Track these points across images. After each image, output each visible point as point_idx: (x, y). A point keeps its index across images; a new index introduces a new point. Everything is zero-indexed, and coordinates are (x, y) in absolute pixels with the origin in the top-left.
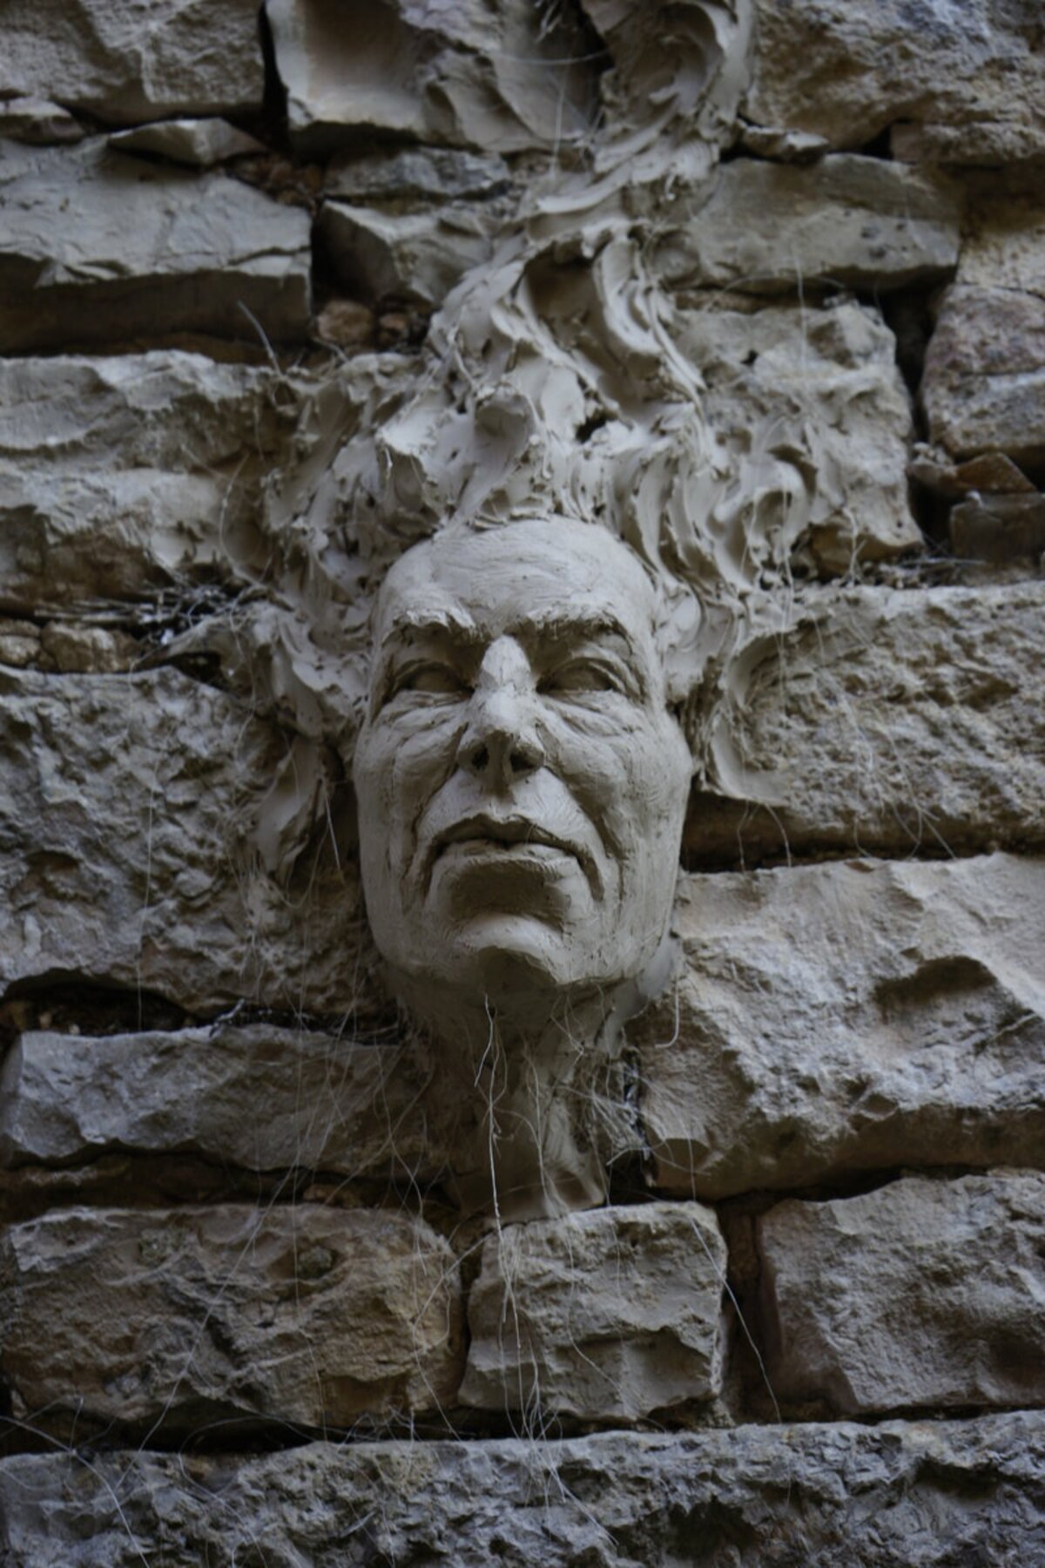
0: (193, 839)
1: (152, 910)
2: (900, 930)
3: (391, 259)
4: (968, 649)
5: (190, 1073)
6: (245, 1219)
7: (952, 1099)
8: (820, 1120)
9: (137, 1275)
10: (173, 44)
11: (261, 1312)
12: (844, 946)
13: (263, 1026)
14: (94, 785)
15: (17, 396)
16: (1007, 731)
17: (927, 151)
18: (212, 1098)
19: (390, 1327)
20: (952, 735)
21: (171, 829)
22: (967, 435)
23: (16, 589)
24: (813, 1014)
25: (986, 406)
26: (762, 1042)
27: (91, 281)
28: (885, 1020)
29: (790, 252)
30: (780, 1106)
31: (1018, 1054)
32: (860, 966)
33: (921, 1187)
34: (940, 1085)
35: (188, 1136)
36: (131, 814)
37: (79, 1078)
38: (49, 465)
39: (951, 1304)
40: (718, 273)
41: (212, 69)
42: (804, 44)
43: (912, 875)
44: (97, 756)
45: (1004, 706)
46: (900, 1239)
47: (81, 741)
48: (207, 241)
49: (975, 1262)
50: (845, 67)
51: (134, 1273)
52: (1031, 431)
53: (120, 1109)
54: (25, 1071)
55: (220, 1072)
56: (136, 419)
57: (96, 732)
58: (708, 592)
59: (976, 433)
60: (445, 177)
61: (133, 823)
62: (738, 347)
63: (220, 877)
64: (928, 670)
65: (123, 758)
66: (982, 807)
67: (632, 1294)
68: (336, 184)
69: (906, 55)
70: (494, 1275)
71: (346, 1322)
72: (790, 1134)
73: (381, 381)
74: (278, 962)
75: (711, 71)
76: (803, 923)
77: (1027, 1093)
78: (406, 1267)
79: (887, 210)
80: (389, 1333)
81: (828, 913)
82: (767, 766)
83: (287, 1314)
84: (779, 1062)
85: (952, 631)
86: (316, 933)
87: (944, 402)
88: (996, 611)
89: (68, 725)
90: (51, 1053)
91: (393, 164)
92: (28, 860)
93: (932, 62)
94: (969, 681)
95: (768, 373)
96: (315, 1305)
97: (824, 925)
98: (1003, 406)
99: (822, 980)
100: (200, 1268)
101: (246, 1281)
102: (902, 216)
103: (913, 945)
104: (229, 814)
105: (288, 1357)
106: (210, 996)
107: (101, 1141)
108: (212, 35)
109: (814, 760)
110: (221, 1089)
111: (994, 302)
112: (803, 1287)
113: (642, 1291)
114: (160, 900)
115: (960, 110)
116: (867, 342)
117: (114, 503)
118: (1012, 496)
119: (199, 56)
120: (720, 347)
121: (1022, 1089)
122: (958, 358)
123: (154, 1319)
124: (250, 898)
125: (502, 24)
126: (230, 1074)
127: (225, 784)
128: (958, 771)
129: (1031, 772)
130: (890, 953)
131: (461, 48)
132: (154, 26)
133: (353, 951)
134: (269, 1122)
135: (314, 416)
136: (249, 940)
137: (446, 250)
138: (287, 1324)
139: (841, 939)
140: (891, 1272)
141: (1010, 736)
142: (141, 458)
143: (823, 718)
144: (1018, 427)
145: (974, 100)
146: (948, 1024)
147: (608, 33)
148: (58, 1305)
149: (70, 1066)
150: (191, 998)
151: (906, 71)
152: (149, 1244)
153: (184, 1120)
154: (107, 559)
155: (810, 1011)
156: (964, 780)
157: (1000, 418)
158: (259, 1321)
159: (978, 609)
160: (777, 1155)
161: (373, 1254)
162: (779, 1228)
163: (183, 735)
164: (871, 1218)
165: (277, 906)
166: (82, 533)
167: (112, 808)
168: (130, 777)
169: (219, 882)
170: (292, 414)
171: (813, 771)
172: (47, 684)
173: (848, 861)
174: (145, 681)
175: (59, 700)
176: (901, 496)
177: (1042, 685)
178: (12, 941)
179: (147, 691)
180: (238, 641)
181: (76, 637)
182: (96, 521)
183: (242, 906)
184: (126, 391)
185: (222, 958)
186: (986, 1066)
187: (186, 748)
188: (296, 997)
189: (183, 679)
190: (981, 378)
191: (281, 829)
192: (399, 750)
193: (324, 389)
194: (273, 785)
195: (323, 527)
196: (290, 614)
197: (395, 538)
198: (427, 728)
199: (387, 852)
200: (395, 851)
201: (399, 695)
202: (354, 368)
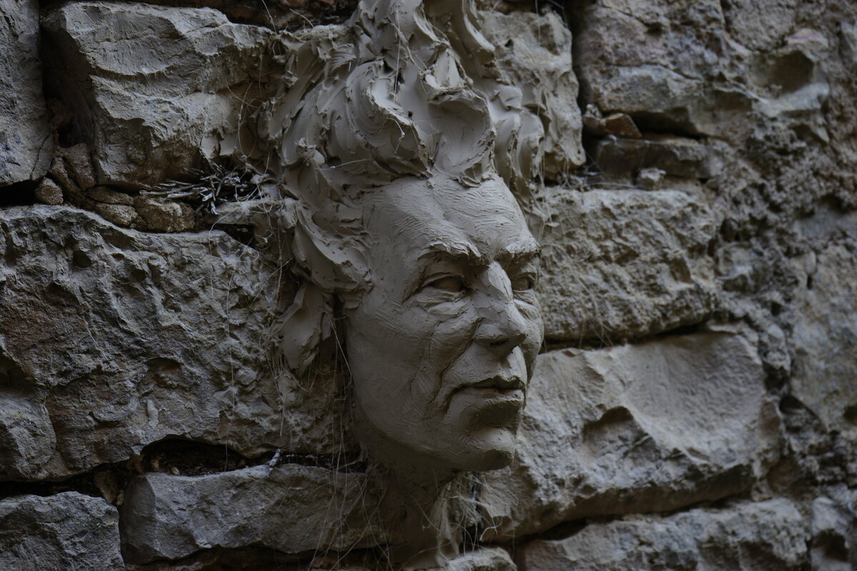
0: (245, 348)
1: (223, 393)
2: (593, 392)
4: (619, 232)
5: (256, 499)
7: (618, 485)
8: (563, 501)
12: (566, 401)
13: (291, 465)
14: (186, 313)
15: (119, 35)
16: (634, 278)
18: (269, 513)
20: (612, 280)
21: (233, 341)
22: (610, 101)
23: (126, 175)
24: (560, 442)
25: (620, 86)
26: (538, 460)
28: (584, 441)
30: (548, 496)
31: (640, 456)
32: (575, 412)
33: (597, 529)
34: (612, 478)
35: (258, 539)
36: (211, 332)
37: (190, 506)
38: (144, 88)
43: (595, 358)
44: (187, 294)
45: (633, 264)
46: (594, 560)
47: (177, 283)
52: (640, 102)
53: (217, 525)
54: (157, 505)
55: (271, 497)
56: (200, 61)
57: (185, 277)
59: (614, 101)
61: (212, 339)
62: (503, 36)
63: (260, 372)
64: (602, 243)
65: (201, 293)
66: (624, 321)
72: (553, 506)
73: (335, 46)
74: (298, 425)
76: (547, 387)
77: (646, 478)
81: (558, 382)
84: (548, 471)
85: (613, 221)
86: (317, 406)
87: (599, 80)
88: (630, 210)
89: (168, 272)
90: (170, 490)
92: (148, 364)
94: (619, 249)
95: (520, 55)
97: (556, 389)
98: (628, 86)
99: (560, 422)
103: (602, 402)
104: (265, 331)
106: (258, 447)
107: (209, 546)
109: (553, 295)
110: (273, 508)
111: (621, 22)
114: (227, 387)
116: (561, 38)
117: (188, 118)
118: (631, 140)
120: (497, 35)
121: (644, 476)
122: (606, 54)
124: (280, 386)
126: (277, 498)
127: (262, 311)
128: (615, 301)
129: (644, 301)
130: (591, 406)
133: (336, 415)
134: (295, 524)
135: (295, 62)
136: (281, 411)
139: (565, 396)
141: (635, 281)
142: (198, 87)
143: (556, 270)
144: (634, 100)
146: (611, 442)
149: (183, 499)
150: (248, 449)
153: (255, 529)
154: (177, 154)
155: (558, 441)
156: (617, 306)
157: (626, 93)
159: (624, 209)
160: (541, 520)
162: (534, 556)
163: (237, 278)
164: (580, 550)
165: (294, 390)
166: (170, 140)
167: (198, 328)
168: (210, 308)
169: (260, 376)
170: (283, 61)
171: (553, 301)
172: (151, 242)
173: (564, 350)
174: (211, 242)
175: (160, 254)
176: (580, 135)
177: (649, 253)
178: (141, 418)
179: (211, 248)
180: (269, 220)
181: (163, 209)
182: (178, 131)
183: (275, 390)
184: (193, 40)
185: (265, 423)
186: (628, 463)
187: (240, 288)
188: (309, 446)
189: (233, 241)
190: (616, 68)
191: (304, 344)
192: (436, 328)
193: (302, 47)
194: (290, 313)
195: (315, 146)
196: (299, 202)
197: (387, 172)
198: (455, 317)
199: (411, 381)
200: (425, 385)
201: (427, 290)
202: (319, 34)
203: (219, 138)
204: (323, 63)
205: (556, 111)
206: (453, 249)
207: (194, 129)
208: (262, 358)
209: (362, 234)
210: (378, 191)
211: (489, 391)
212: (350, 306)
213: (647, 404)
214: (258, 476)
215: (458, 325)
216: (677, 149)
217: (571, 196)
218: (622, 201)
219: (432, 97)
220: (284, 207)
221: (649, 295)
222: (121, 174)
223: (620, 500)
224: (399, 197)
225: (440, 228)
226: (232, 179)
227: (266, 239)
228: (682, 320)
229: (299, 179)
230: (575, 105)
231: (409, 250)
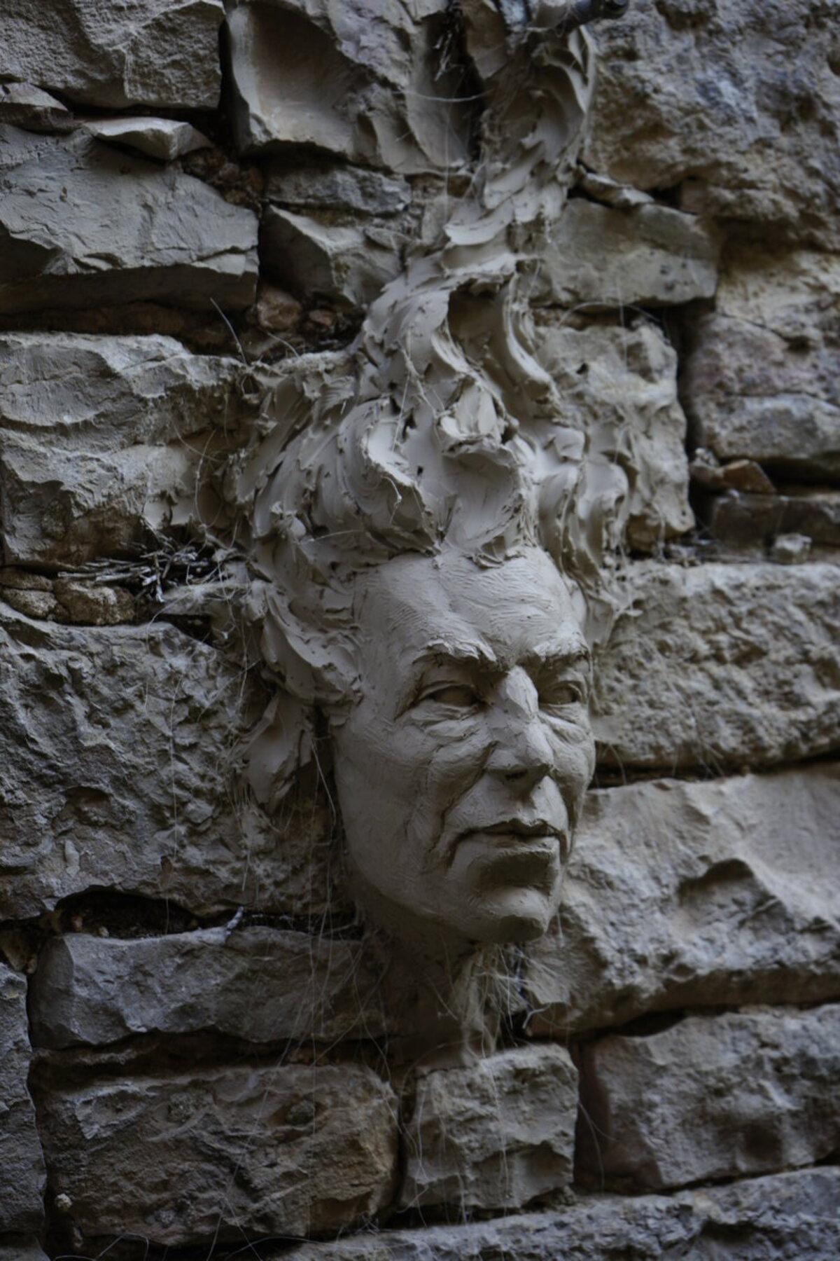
0: (197, 775)
1: (166, 833)
2: (694, 839)
3: (329, 268)
4: (738, 622)
5: (208, 970)
6: (246, 1080)
7: (729, 965)
8: (646, 985)
9: (171, 1132)
10: (148, 47)
11: (266, 1154)
12: (656, 850)
13: (258, 928)
14: (117, 729)
15: (33, 375)
16: (760, 684)
17: (707, 206)
18: (226, 990)
19: (361, 1159)
20: (726, 686)
21: (181, 767)
22: (730, 444)
23: (41, 553)
24: (642, 906)
25: (745, 423)
26: (610, 929)
27: (93, 272)
28: (681, 904)
29: (615, 285)
30: (623, 978)
31: (764, 927)
32: (668, 865)
33: (700, 1024)
34: (720, 954)
35: (211, 1023)
36: (149, 755)
37: (119, 977)
38: (64, 441)
39: (723, 1109)
40: (564, 297)
41: (178, 73)
42: (629, 107)
43: (699, 793)
44: (119, 704)
45: (759, 665)
46: (692, 1065)
47: (105, 691)
48: (182, 239)
49: (739, 1080)
50: (657, 130)
51: (167, 1129)
52: (774, 445)
53: (155, 1002)
54: (76, 974)
55: (230, 969)
56: (140, 405)
57: (117, 683)
58: (589, 587)
59: (737, 443)
60: (367, 196)
61: (152, 763)
62: (574, 359)
63: (217, 806)
64: (712, 637)
65: (137, 704)
66: (743, 743)
67: (521, 1118)
68: (279, 191)
69: (702, 127)
70: (430, 1112)
71: (331, 1159)
72: (630, 993)
73: (328, 379)
74: (268, 876)
75: (572, 128)
76: (627, 832)
77: (772, 957)
78: (370, 1112)
79: (676, 252)
80: (360, 1163)
81: (645, 824)
82: (608, 712)
83: (284, 1154)
84: (623, 945)
85: (728, 607)
86: (295, 852)
87: (715, 415)
88: (755, 592)
89: (93, 676)
90: (94, 956)
91: (327, 180)
92: (66, 794)
93: (721, 136)
94: (738, 646)
95: (598, 384)
96: (306, 1147)
97: (642, 834)
98: (756, 423)
99: (645, 878)
100: (217, 1123)
101: (253, 1131)
102: (686, 256)
103: (706, 853)
104: (225, 754)
105: (290, 1190)
106: (214, 904)
107: (143, 1030)
108: (180, 42)
109: (638, 708)
110: (231, 982)
111: (749, 336)
112: (631, 1105)
113: (527, 1116)
114: (172, 826)
115: (735, 177)
116: (661, 360)
117: (122, 479)
118: (761, 497)
119: (169, 60)
120: (564, 359)
121: (768, 954)
122: (725, 380)
123: (186, 1166)
124: (244, 825)
125: (411, 61)
126: (237, 970)
127: (221, 727)
128: (730, 716)
129: (774, 716)
130: (690, 857)
131: (385, 83)
132: (133, 28)
133: (321, 865)
134: (264, 1004)
135: (272, 403)
136: (245, 858)
137: (370, 262)
138: (288, 1164)
139: (654, 844)
140: (687, 1090)
141: (761, 688)
142: (139, 438)
143: (643, 674)
144: (765, 441)
145: (746, 170)
146: (721, 906)
147: (489, 79)
148: (112, 1160)
149: (112, 968)
150: (199, 906)
151: (702, 140)
152: (177, 1106)
153: (207, 1009)
154: (111, 525)
155: (640, 904)
156: (733, 722)
157: (754, 433)
158: (266, 1163)
159: (745, 590)
160: (614, 1009)
161: (346, 1104)
162: (607, 1057)
163: (187, 686)
164: (672, 1050)
165: (265, 831)
166: (98, 507)
167: (134, 750)
168: (148, 723)
169: (218, 810)
170: (255, 402)
171: (637, 716)
172: (72, 639)
173: (655, 781)
174: (152, 639)
175: (84, 654)
176: (686, 491)
177: (782, 650)
178: (57, 863)
179: (153, 646)
180: (230, 609)
181: (90, 595)
182: (109, 496)
183: (237, 830)
184: (130, 379)
185: (223, 873)
186: (745, 937)
187: (189, 698)
188: (282, 904)
189: (183, 636)
190: (739, 398)
191: (275, 771)
192: (435, 754)
193: (281, 383)
194: (259, 730)
195: (295, 512)
196: (272, 586)
197: (383, 547)
198: (460, 739)
199: (406, 823)
200: (423, 829)
201: (426, 704)
202: (306, 365)
203: (170, 502)
204: (309, 404)
205: (647, 459)
206: (457, 651)
207: (132, 492)
208: (219, 789)
209: (352, 628)
210: (372, 570)
211: (505, 839)
212: (335, 722)
213: (779, 856)
214: (211, 941)
215: (463, 750)
216: (831, 507)
217: (667, 574)
218: (743, 579)
219: (447, 447)
220: (251, 593)
221: (782, 708)
222: (33, 551)
223: (734, 986)
224: (396, 580)
225: (443, 622)
226: (186, 556)
227: (226, 635)
228: (833, 742)
229: (274, 556)
230: (681, 448)
231: (404, 651)
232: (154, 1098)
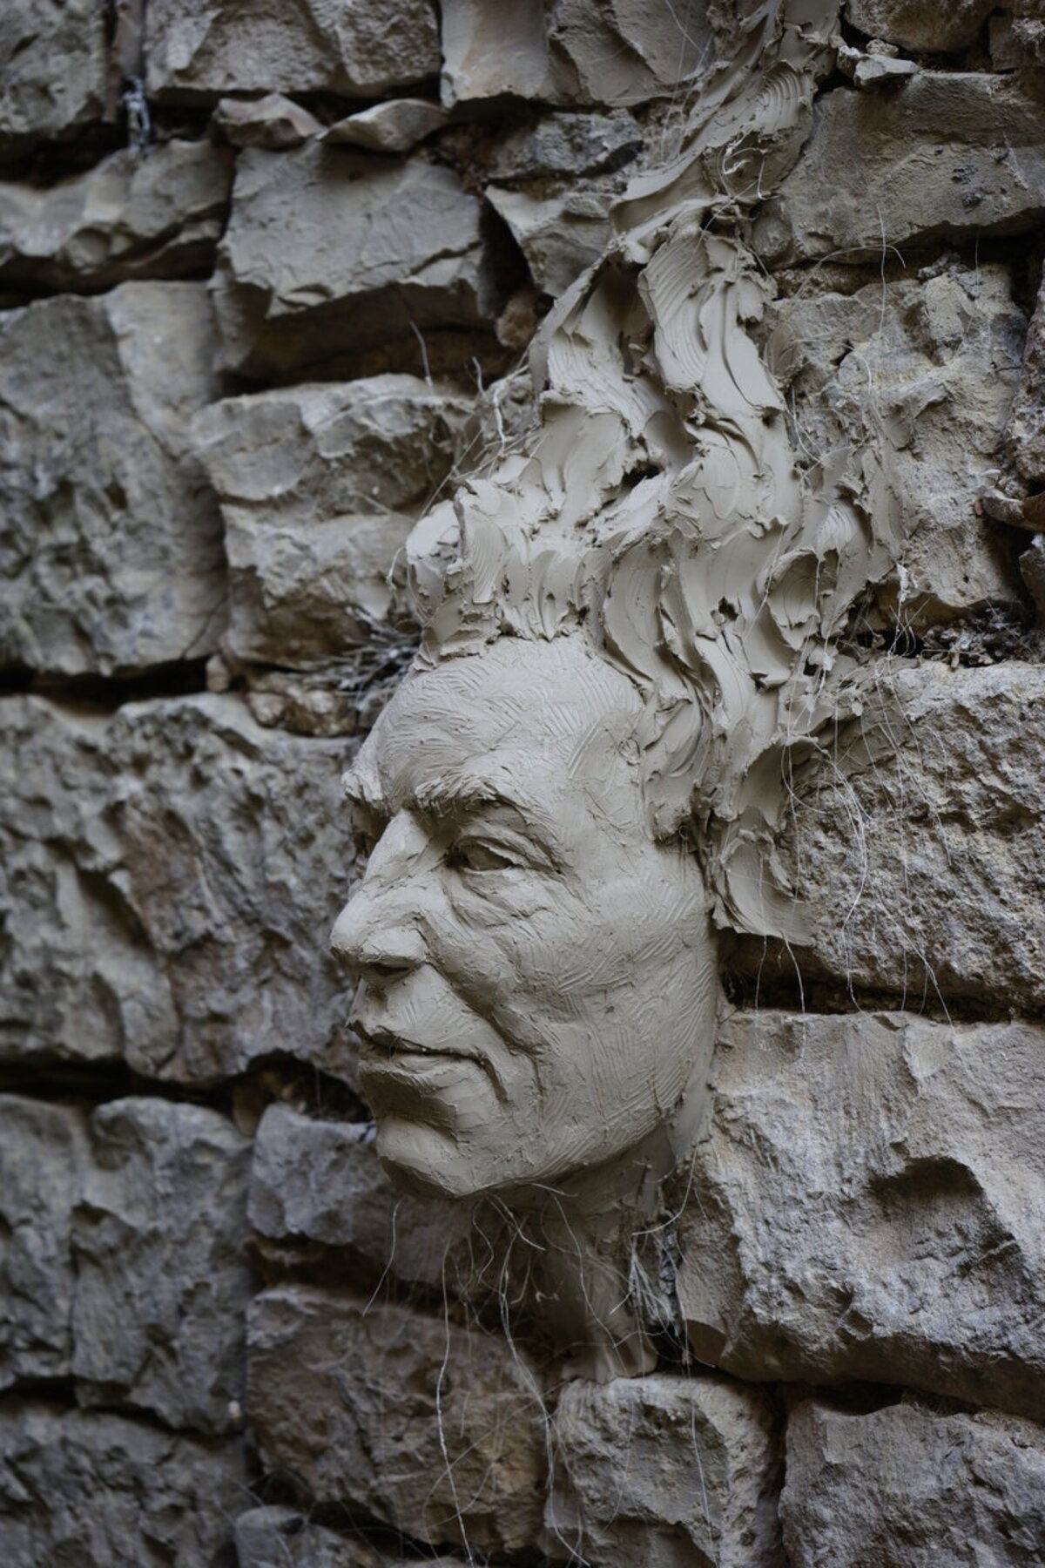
2: (898, 1114)
3: (524, 259)
4: (993, 760)
5: (352, 1174)
6: (399, 1323)
7: (925, 1330)
8: (809, 1329)
9: (326, 1363)
10: (367, 15)
11: (397, 1424)
12: (855, 1123)
14: (301, 865)
15: (257, 440)
16: (1026, 871)
19: (478, 1465)
20: (966, 868)
22: (1035, 457)
24: (808, 1204)
26: (762, 1228)
27: (301, 309)
29: (876, 214)
30: (770, 1310)
31: (1000, 1284)
32: (862, 1150)
34: (916, 1311)
35: (350, 1238)
37: (289, 1162)
38: (276, 516)
40: (809, 247)
41: (399, 38)
43: (922, 1039)
44: (304, 833)
45: (1025, 837)
46: (877, 1479)
47: (294, 816)
48: (395, 251)
49: (938, 1526)
51: (326, 1360)
53: (309, 1200)
56: (324, 468)
57: (303, 808)
60: (574, 150)
62: (829, 341)
64: (954, 785)
66: (995, 966)
67: (659, 1478)
68: (496, 164)
72: (783, 1335)
76: (828, 1086)
77: (999, 1337)
78: (491, 1406)
79: (981, 140)
80: (478, 1471)
81: (849, 1078)
83: (414, 1430)
84: (770, 1257)
85: (978, 735)
88: (1025, 709)
89: (286, 798)
90: (278, 1130)
91: (532, 139)
92: (262, 936)
94: (992, 802)
95: (852, 376)
96: (428, 1428)
97: (843, 1093)
99: (825, 1163)
100: (363, 1368)
101: (390, 1390)
102: (1001, 145)
103: (904, 1140)
105: (408, 1476)
109: (841, 892)
110: (373, 1194)
112: (797, 1510)
116: (956, 325)
117: (316, 559)
119: (388, 24)
120: (808, 344)
121: (996, 1330)
123: (334, 1410)
126: (378, 1181)
128: (972, 919)
130: (885, 1142)
137: (571, 241)
138: (411, 1444)
139: (854, 1112)
140: (865, 1515)
141: (1028, 877)
142: (338, 507)
143: (855, 837)
146: (940, 1235)
148: (277, 1379)
149: (284, 1149)
152: (337, 1334)
153: (346, 1222)
155: (805, 1200)
156: (978, 930)
158: (394, 1433)
159: (1006, 707)
160: (778, 1357)
161: (470, 1387)
162: (798, 1430)
164: (860, 1446)
166: (292, 594)
167: (310, 890)
168: (319, 859)
170: (449, 450)
171: (838, 905)
172: (275, 752)
173: (878, 1013)
175: (282, 770)
182: (301, 580)
184: (320, 437)
193: (468, 423)
207: (336, 576)
232: (309, 1316)
